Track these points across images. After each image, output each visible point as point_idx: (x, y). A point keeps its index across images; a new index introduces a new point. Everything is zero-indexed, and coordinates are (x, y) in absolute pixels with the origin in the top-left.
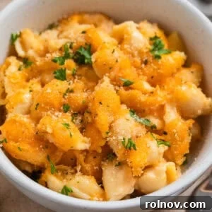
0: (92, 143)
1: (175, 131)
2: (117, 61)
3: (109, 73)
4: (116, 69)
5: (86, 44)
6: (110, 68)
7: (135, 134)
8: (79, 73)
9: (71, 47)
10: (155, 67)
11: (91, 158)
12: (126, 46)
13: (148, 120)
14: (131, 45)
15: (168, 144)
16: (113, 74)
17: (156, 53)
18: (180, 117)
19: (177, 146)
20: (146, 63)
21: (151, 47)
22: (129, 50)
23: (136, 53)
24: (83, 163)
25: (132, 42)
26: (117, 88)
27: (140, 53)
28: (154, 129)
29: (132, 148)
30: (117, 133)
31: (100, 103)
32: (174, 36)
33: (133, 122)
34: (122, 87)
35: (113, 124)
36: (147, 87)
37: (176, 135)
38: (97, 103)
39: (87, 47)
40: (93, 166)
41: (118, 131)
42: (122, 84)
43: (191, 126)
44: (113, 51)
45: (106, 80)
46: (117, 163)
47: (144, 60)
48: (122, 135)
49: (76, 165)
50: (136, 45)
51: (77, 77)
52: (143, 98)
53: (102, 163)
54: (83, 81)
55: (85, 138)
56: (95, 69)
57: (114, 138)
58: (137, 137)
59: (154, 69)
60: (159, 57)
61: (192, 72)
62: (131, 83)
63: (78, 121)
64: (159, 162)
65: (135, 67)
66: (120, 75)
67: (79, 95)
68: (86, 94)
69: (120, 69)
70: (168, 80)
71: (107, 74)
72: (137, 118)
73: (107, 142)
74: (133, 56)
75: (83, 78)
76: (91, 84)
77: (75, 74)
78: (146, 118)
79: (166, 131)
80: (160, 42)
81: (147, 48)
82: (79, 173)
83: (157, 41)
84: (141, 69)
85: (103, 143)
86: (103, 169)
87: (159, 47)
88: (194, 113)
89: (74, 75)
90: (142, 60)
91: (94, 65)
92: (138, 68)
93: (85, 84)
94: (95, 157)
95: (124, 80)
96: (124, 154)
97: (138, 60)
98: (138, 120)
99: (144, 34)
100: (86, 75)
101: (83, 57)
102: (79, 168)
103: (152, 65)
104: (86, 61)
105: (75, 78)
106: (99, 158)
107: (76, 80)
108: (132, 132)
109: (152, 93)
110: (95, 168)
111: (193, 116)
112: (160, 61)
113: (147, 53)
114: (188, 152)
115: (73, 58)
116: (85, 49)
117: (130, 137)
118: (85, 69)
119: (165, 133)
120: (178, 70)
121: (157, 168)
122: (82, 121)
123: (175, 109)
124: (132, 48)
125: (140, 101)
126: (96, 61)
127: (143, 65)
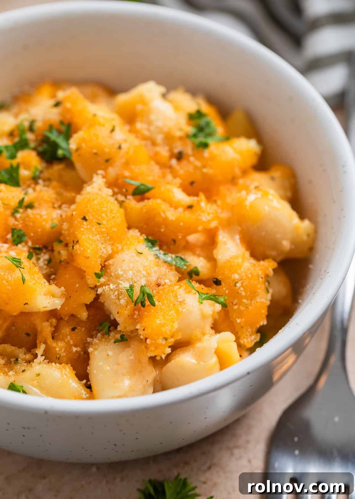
0: (68, 297)
1: (236, 276)
2: (120, 148)
3: (105, 169)
4: (119, 162)
5: (62, 123)
6: (107, 161)
7: (153, 278)
8: (46, 174)
9: (31, 129)
10: (198, 164)
11: (66, 330)
12: (139, 125)
13: (182, 259)
14: (150, 123)
15: (222, 299)
16: (112, 172)
17: (201, 139)
18: (247, 254)
19: (242, 308)
20: (180, 157)
21: (191, 130)
22: (146, 133)
23: (159, 138)
24: (50, 340)
25: (153, 117)
26: (121, 198)
27: (169, 138)
28: (194, 276)
29: (147, 303)
30: (118, 277)
31: (84, 219)
32: (238, 117)
33: (152, 258)
34: (130, 197)
35: (111, 262)
36: (180, 196)
37: (238, 285)
38: (78, 220)
39: (63, 128)
40: (70, 346)
41: (120, 272)
42: (131, 190)
43: (271, 273)
44: (113, 130)
45: (98, 181)
46: (118, 336)
47: (176, 151)
48: (127, 280)
49: (35, 346)
50: (159, 124)
51: (41, 181)
52: (171, 215)
53: (89, 340)
54: (54, 188)
55: (53, 288)
56: (78, 165)
57: (112, 286)
58: (159, 285)
59: (196, 167)
60: (205, 146)
61: (273, 178)
62: (148, 190)
63: (41, 263)
64: (204, 334)
65: (158, 163)
66: (127, 174)
67: (44, 213)
68: (59, 212)
69: (127, 164)
70: (223, 189)
71: (100, 172)
72: (161, 254)
73: (98, 296)
74: (154, 143)
75: (55, 184)
76: (69, 195)
77: (39, 178)
78: (179, 255)
79: (220, 278)
80: (208, 124)
81: (181, 129)
82: (40, 358)
83: (202, 122)
84: (170, 167)
85: (89, 298)
86: (90, 350)
87: (207, 131)
88: (276, 246)
89: (35, 179)
90: (171, 150)
91: (74, 158)
92: (164, 166)
93: (58, 194)
94: (73, 329)
95: (136, 183)
96: (131, 316)
97: (164, 152)
98: (162, 256)
99: (177, 108)
100: (60, 178)
101: (55, 146)
102: (40, 351)
103: (192, 159)
104: (60, 152)
105: (36, 183)
106: (81, 330)
107: (38, 188)
108: (149, 274)
109: (190, 207)
110: (74, 349)
111: (274, 253)
112: (206, 153)
113: (181, 138)
114: (264, 322)
115: (35, 149)
116: (60, 132)
117: (143, 282)
118: (57, 168)
119: (217, 282)
120: (244, 173)
121: (199, 345)
122: (49, 261)
123: (237, 237)
124: (152, 128)
125: (166, 219)
126: (77, 150)
127: (174, 162)
